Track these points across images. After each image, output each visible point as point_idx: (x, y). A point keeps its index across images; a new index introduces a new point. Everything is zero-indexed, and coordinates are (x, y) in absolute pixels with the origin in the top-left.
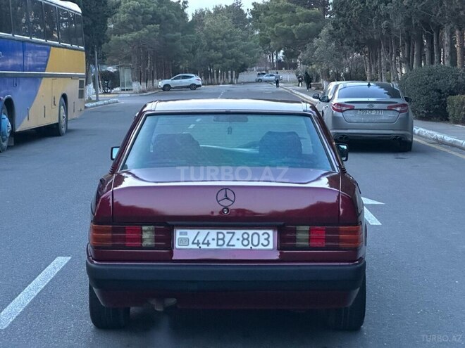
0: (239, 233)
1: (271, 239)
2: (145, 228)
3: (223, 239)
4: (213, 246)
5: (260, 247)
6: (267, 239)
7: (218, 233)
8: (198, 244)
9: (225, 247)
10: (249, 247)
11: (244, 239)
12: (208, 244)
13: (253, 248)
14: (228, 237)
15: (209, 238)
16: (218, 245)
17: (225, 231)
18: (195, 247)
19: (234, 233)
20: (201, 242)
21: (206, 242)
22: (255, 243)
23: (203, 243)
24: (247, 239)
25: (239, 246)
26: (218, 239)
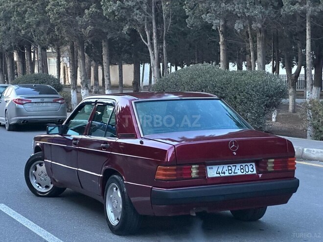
0: (238, 166)
1: (254, 168)
2: (194, 166)
3: (231, 170)
4: (227, 174)
5: (250, 173)
6: (252, 168)
7: (228, 166)
8: (219, 173)
9: (233, 174)
10: (244, 173)
11: (241, 169)
12: (224, 173)
13: (247, 173)
14: (233, 168)
15: (224, 170)
16: (229, 173)
17: (231, 165)
18: (218, 175)
19: (236, 166)
20: (220, 172)
21: (223, 172)
22: (247, 171)
23: (222, 173)
24: (243, 169)
25: (239, 173)
26: (229, 170)
